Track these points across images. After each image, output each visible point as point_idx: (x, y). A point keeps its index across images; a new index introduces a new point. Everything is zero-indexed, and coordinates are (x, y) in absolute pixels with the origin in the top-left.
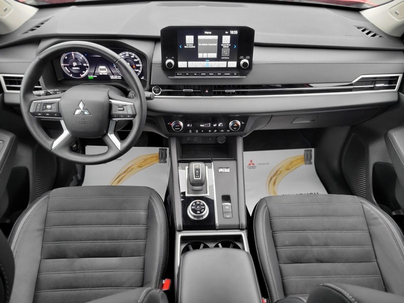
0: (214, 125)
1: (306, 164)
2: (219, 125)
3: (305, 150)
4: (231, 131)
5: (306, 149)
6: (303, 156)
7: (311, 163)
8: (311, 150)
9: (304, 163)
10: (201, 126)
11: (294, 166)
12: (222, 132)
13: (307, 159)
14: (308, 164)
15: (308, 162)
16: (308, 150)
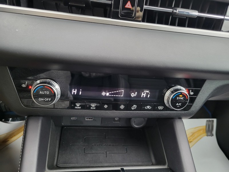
0: (133, 95)
1: (207, 136)
2: (143, 95)
3: (207, 121)
4: (166, 108)
5: (208, 119)
6: (205, 127)
7: (212, 135)
8: (213, 121)
9: (205, 134)
10: (103, 94)
11: (196, 138)
12: (148, 110)
13: (209, 131)
14: (210, 136)
15: (209, 134)
16: (210, 121)
